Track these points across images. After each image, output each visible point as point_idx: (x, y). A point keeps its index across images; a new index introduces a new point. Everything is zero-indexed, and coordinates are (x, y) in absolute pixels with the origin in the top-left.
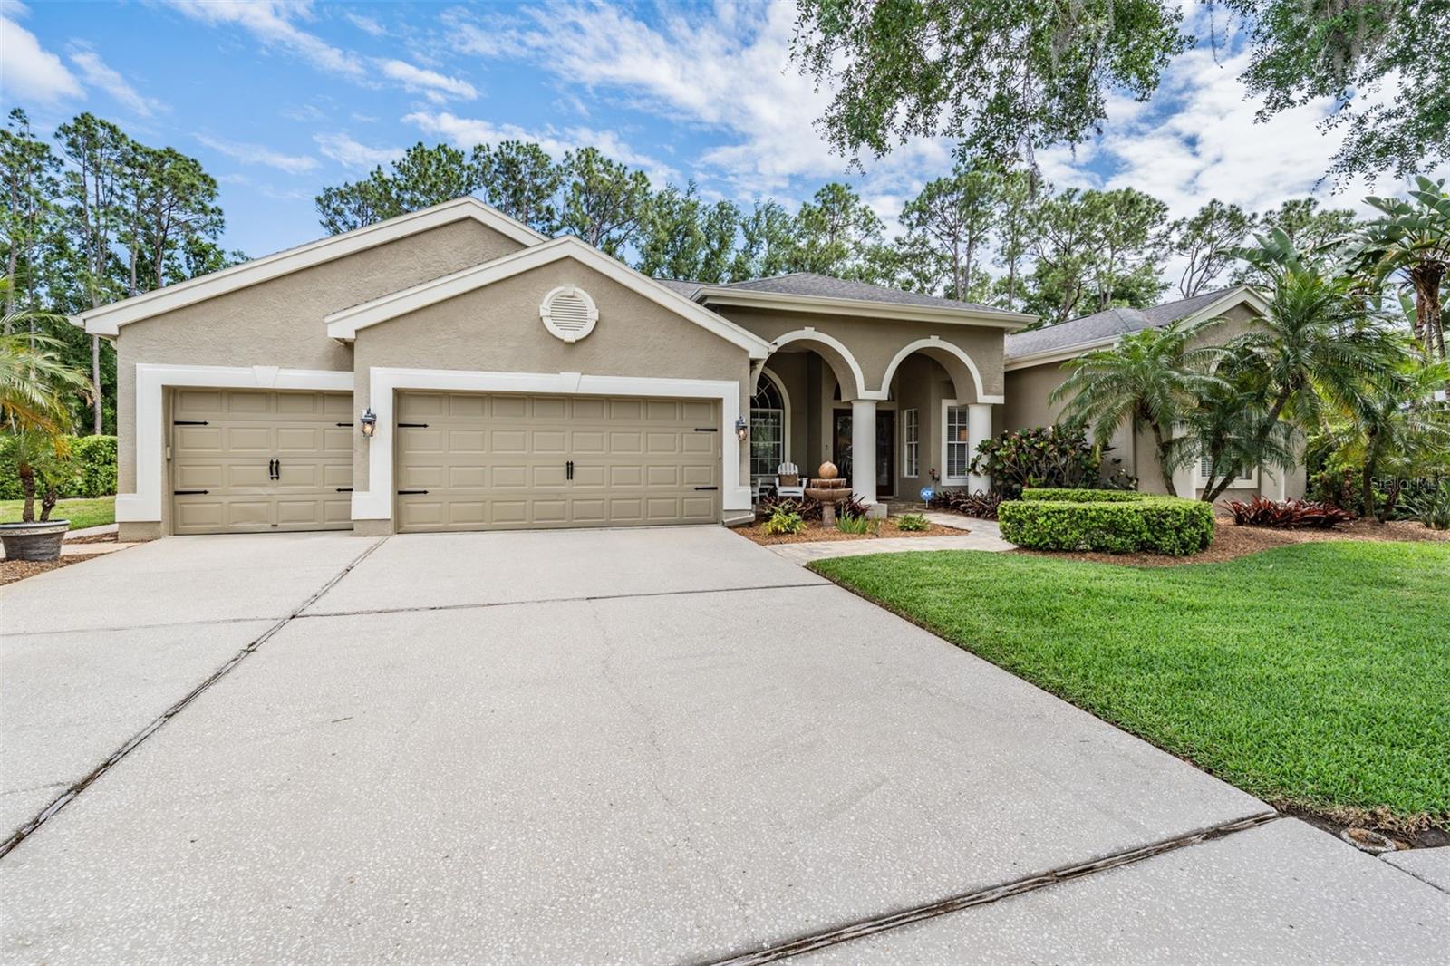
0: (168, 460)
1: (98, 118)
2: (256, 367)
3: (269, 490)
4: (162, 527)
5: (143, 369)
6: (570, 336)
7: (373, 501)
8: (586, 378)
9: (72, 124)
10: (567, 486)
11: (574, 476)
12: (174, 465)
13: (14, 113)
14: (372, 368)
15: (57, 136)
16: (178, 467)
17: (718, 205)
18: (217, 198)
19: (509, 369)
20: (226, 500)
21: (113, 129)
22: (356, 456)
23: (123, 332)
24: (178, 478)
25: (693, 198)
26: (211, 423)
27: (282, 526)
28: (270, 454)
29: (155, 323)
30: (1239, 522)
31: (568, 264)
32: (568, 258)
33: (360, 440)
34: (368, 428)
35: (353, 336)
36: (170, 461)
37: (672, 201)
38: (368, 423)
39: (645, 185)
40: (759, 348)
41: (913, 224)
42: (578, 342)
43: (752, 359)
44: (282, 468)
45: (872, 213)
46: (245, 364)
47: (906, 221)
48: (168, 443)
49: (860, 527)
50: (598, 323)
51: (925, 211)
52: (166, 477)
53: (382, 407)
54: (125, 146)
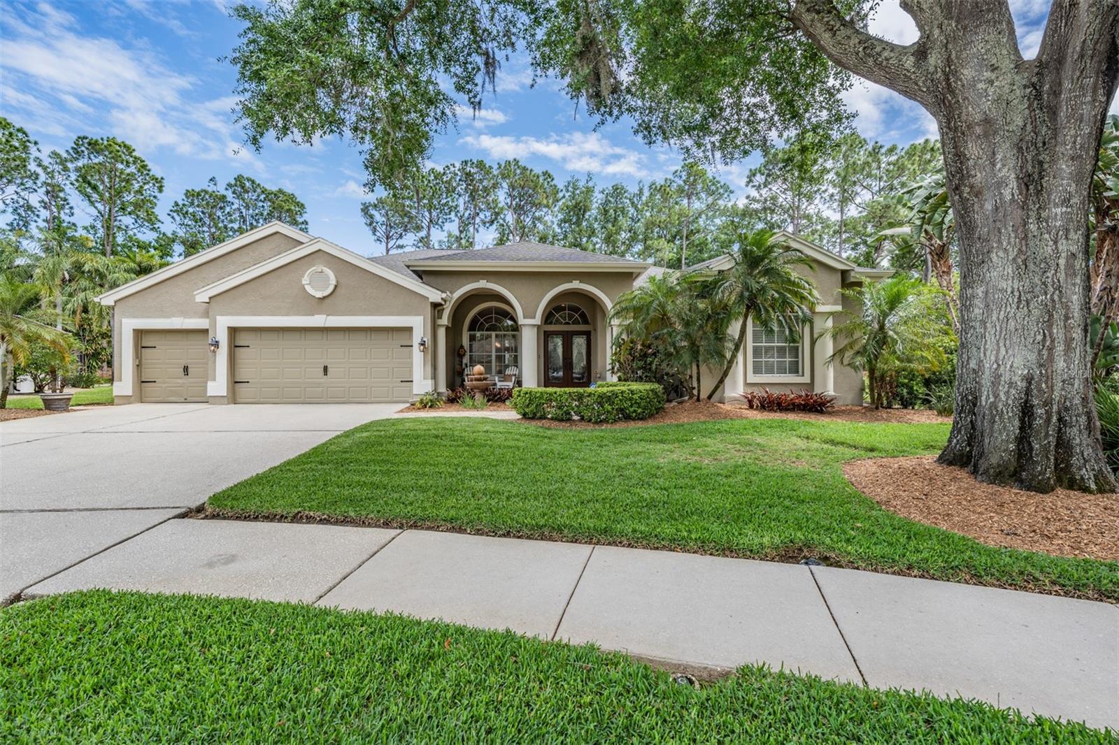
0: (137, 366)
1: (245, 177)
2: (173, 318)
3: (184, 381)
4: (133, 399)
5: (124, 321)
6: (319, 295)
7: (218, 386)
8: (330, 318)
9: (233, 182)
11: (328, 373)
12: (141, 368)
14: (217, 317)
15: (227, 189)
16: (143, 369)
18: (305, 215)
19: (287, 315)
20: (164, 386)
21: (253, 182)
22: (210, 362)
23: (117, 304)
24: (143, 374)
25: (590, 184)
26: (157, 347)
27: (189, 399)
28: (184, 362)
29: (131, 298)
30: (751, 407)
31: (320, 253)
32: (320, 250)
33: (210, 354)
34: (213, 348)
35: (208, 301)
36: (139, 366)
37: (575, 188)
38: (212, 345)
39: (549, 180)
40: (435, 296)
41: (760, 186)
42: (324, 297)
43: (431, 303)
44: (189, 370)
45: (718, 182)
46: (168, 317)
47: (751, 184)
48: (137, 357)
49: (473, 405)
50: (336, 286)
51: (769, 175)
52: (136, 374)
53: (223, 337)
54: (259, 190)
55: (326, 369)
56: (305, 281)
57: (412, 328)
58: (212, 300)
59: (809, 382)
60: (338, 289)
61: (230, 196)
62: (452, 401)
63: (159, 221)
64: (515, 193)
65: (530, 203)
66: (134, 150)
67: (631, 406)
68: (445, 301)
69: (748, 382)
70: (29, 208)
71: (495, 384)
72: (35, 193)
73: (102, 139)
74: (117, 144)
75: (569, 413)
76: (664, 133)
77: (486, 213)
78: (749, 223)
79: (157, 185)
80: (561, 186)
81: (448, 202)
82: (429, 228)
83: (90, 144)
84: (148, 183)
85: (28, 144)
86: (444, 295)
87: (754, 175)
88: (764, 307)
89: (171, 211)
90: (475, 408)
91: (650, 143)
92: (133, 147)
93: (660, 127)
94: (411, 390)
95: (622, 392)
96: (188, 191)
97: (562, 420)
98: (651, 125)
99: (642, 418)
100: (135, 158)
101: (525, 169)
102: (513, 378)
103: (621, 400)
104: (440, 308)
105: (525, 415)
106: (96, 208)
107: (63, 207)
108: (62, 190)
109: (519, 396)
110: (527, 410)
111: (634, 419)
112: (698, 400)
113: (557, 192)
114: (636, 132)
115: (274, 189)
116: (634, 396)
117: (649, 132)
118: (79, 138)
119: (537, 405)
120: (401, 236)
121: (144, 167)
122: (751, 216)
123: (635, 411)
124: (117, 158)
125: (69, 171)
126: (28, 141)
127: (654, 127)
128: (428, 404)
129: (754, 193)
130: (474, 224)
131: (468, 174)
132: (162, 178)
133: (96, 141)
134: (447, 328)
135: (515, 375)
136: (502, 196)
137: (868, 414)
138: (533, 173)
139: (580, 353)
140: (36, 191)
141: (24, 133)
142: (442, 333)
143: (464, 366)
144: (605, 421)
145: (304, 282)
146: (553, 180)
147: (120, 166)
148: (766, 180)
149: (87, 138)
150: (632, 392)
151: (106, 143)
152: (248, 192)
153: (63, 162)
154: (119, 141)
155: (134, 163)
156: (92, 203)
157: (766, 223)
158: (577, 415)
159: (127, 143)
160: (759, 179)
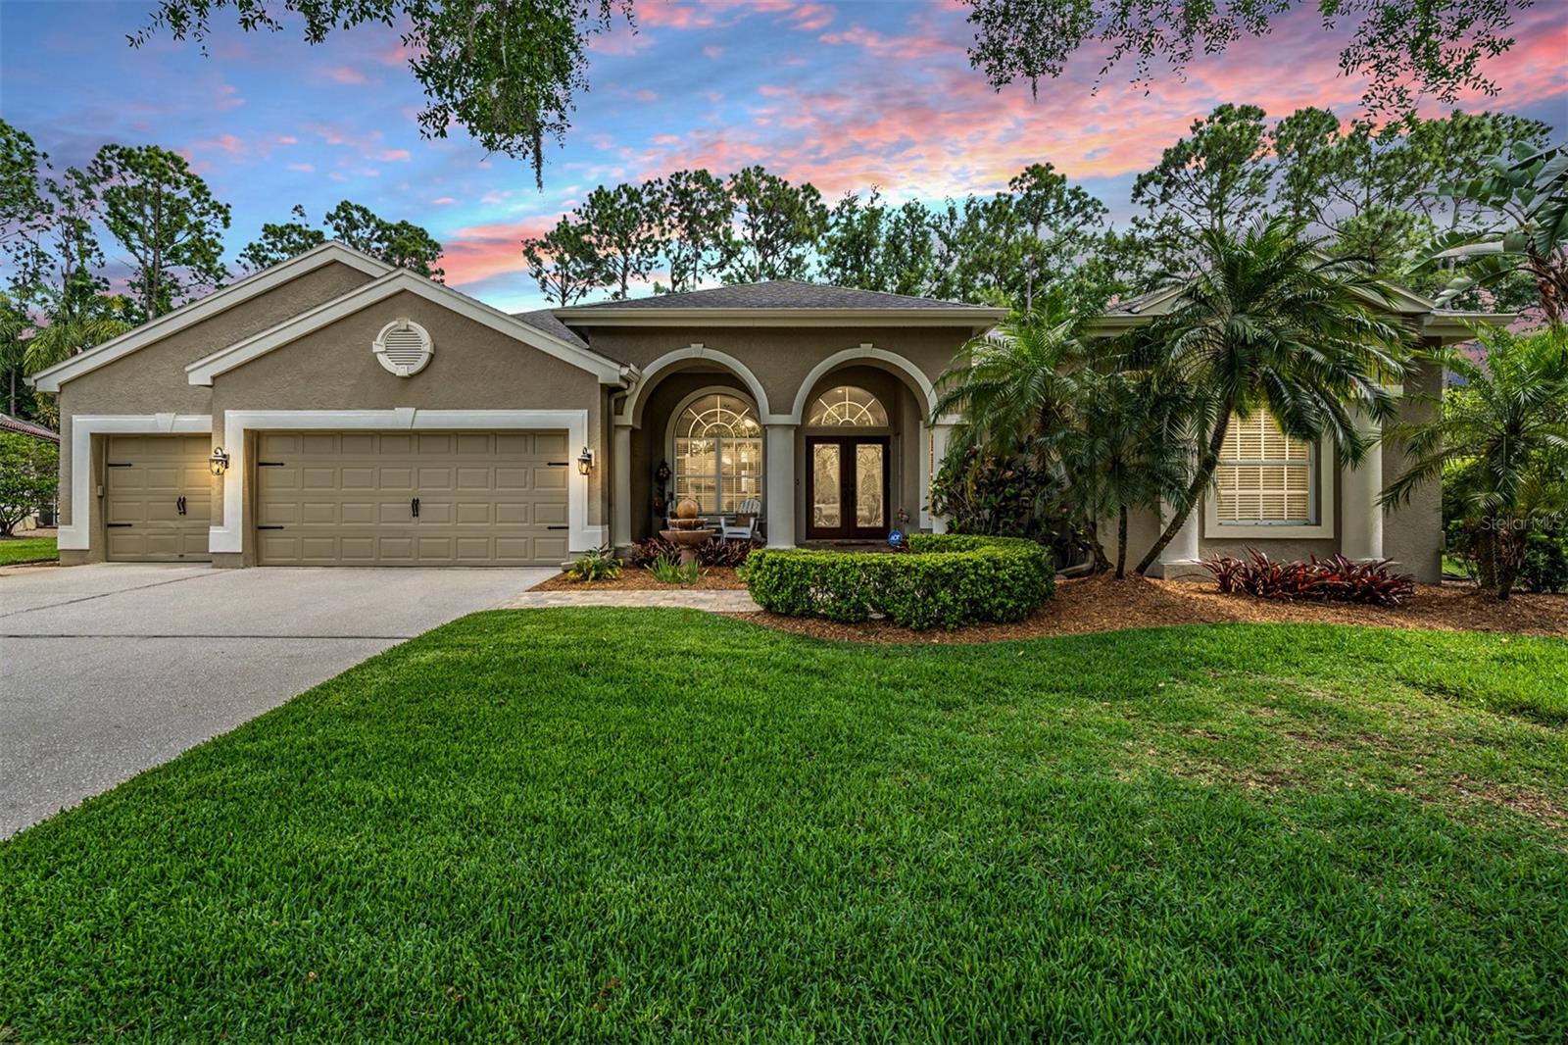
0: (100, 497)
2: (158, 415)
3: (177, 524)
4: (90, 555)
5: (77, 419)
6: (402, 371)
7: (228, 534)
8: (421, 413)
9: (335, 212)
10: (412, 524)
11: (420, 513)
12: (107, 501)
13: (296, 209)
14: (227, 412)
16: (110, 503)
17: (904, 209)
20: (145, 532)
22: (214, 493)
23: (65, 389)
24: (109, 512)
26: (135, 465)
27: (184, 557)
28: (178, 492)
29: (86, 380)
30: (1225, 588)
31: (404, 297)
32: (404, 291)
33: (215, 478)
34: (215, 467)
35: (209, 383)
36: (102, 498)
37: (853, 211)
38: (217, 461)
39: (813, 198)
40: (607, 371)
41: (1153, 201)
42: (412, 376)
43: (602, 385)
44: (188, 505)
45: (1085, 195)
46: (151, 412)
47: (1140, 199)
48: (99, 482)
49: (674, 575)
50: (432, 356)
51: (1169, 184)
52: (96, 511)
53: (234, 447)
54: (373, 225)
55: (416, 504)
56: (378, 346)
57: (567, 430)
58: (218, 380)
59: (1331, 536)
60: (436, 362)
61: (329, 233)
62: (640, 563)
63: (228, 274)
64: (760, 220)
65: (783, 236)
66: (187, 164)
67: (994, 596)
68: (628, 382)
69: (1206, 536)
70: (41, 256)
71: (720, 531)
72: (46, 232)
73: (140, 149)
74: (161, 156)
75: (863, 609)
76: (1028, 63)
77: (713, 252)
78: (1134, 262)
79: (220, 216)
80: (831, 206)
81: (653, 236)
82: (624, 277)
83: (120, 156)
84: (208, 213)
85: (34, 157)
86: (625, 371)
87: (1145, 185)
88: (1285, 381)
89: (241, 255)
90: (678, 582)
91: (1000, 82)
92: (185, 160)
93: (1022, 52)
94: (566, 545)
95: (976, 566)
96: (267, 226)
97: (846, 622)
98: (1006, 46)
99: (1015, 619)
100: (189, 176)
101: (772, 180)
102: (752, 521)
103: (972, 582)
104: (619, 395)
105: (769, 608)
106: (136, 254)
107: (88, 254)
108: (87, 228)
109: (758, 568)
110: (774, 598)
111: (999, 623)
112: (1119, 575)
113: (826, 217)
114: (976, 59)
115: (395, 222)
116: (1001, 574)
117: (1000, 61)
118: (106, 147)
119: (795, 591)
120: (584, 292)
121: (202, 189)
122: (1138, 249)
123: (1002, 605)
124: (161, 176)
125: (95, 197)
126: (34, 153)
127: (1009, 50)
128: (591, 574)
129: (1143, 213)
130: (694, 270)
131: (685, 193)
132: (228, 206)
133: (131, 151)
134: (633, 431)
135: (755, 515)
136: (739, 228)
137: (1489, 609)
138: (788, 187)
139: (870, 476)
140: (48, 229)
141: (28, 140)
142: (622, 440)
143: (667, 498)
144: (938, 625)
145: (375, 349)
146: (819, 197)
147: (166, 189)
148: (1165, 191)
149: (117, 147)
150: (997, 565)
151: (144, 153)
152: (356, 228)
153: (84, 185)
154: (165, 151)
155: (188, 184)
156: (132, 249)
157: (1164, 263)
158: (879, 611)
159: (177, 154)
160: (1154, 190)
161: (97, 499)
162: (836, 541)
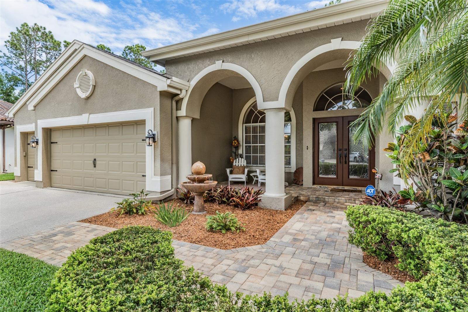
4: (21, 178)
6: (84, 95)
7: (39, 172)
8: (91, 116)
10: (94, 171)
24: (28, 162)
29: (19, 112)
32: (85, 56)
35: (34, 109)
36: (25, 157)
38: (34, 142)
40: (162, 83)
43: (160, 92)
52: (24, 162)
53: (40, 136)
55: (95, 162)
57: (145, 121)
60: (96, 89)
68: (180, 90)
104: (177, 98)
145: (75, 87)
161: (23, 157)
162: (333, 187)
